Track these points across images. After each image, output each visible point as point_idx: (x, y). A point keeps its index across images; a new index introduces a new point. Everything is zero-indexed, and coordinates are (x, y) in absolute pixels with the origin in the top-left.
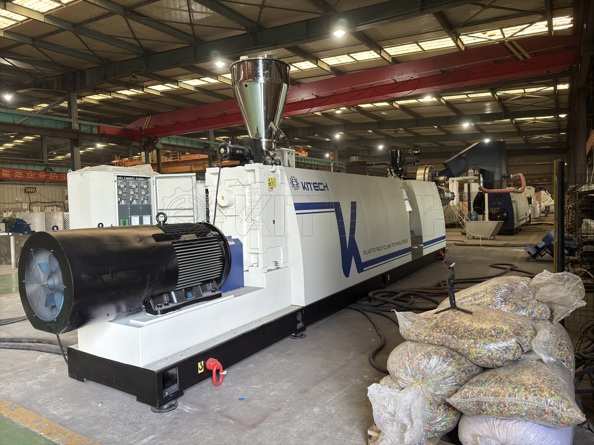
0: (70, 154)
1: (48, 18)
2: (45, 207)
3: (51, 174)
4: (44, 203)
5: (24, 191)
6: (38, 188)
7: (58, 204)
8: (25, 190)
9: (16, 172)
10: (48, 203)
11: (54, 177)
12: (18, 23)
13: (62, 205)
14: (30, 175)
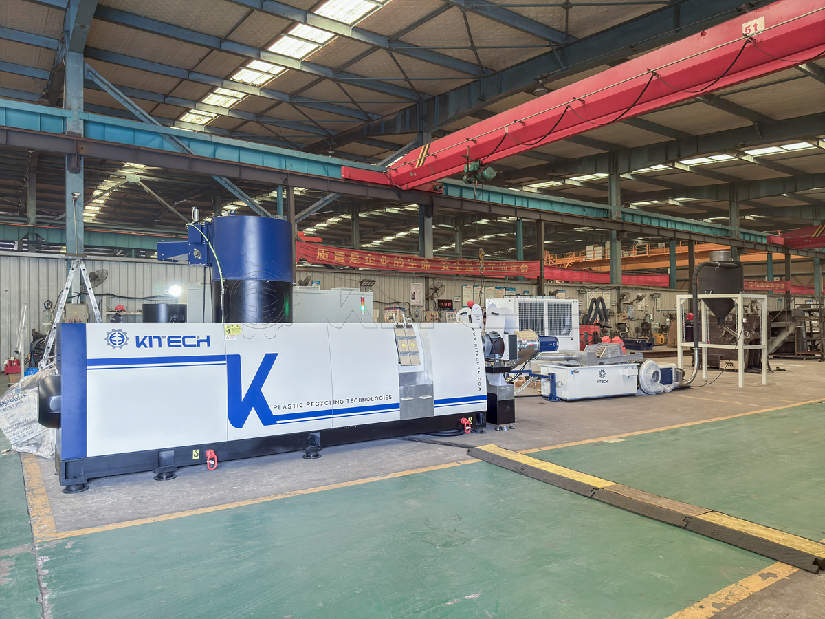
0: (418, 229)
1: (305, 65)
2: (386, 309)
3: (396, 259)
4: (385, 303)
5: (359, 284)
6: (377, 280)
7: (402, 306)
8: (361, 282)
9: (352, 255)
10: (389, 303)
11: (399, 264)
12: (273, 77)
13: (407, 308)
14: (369, 259)
